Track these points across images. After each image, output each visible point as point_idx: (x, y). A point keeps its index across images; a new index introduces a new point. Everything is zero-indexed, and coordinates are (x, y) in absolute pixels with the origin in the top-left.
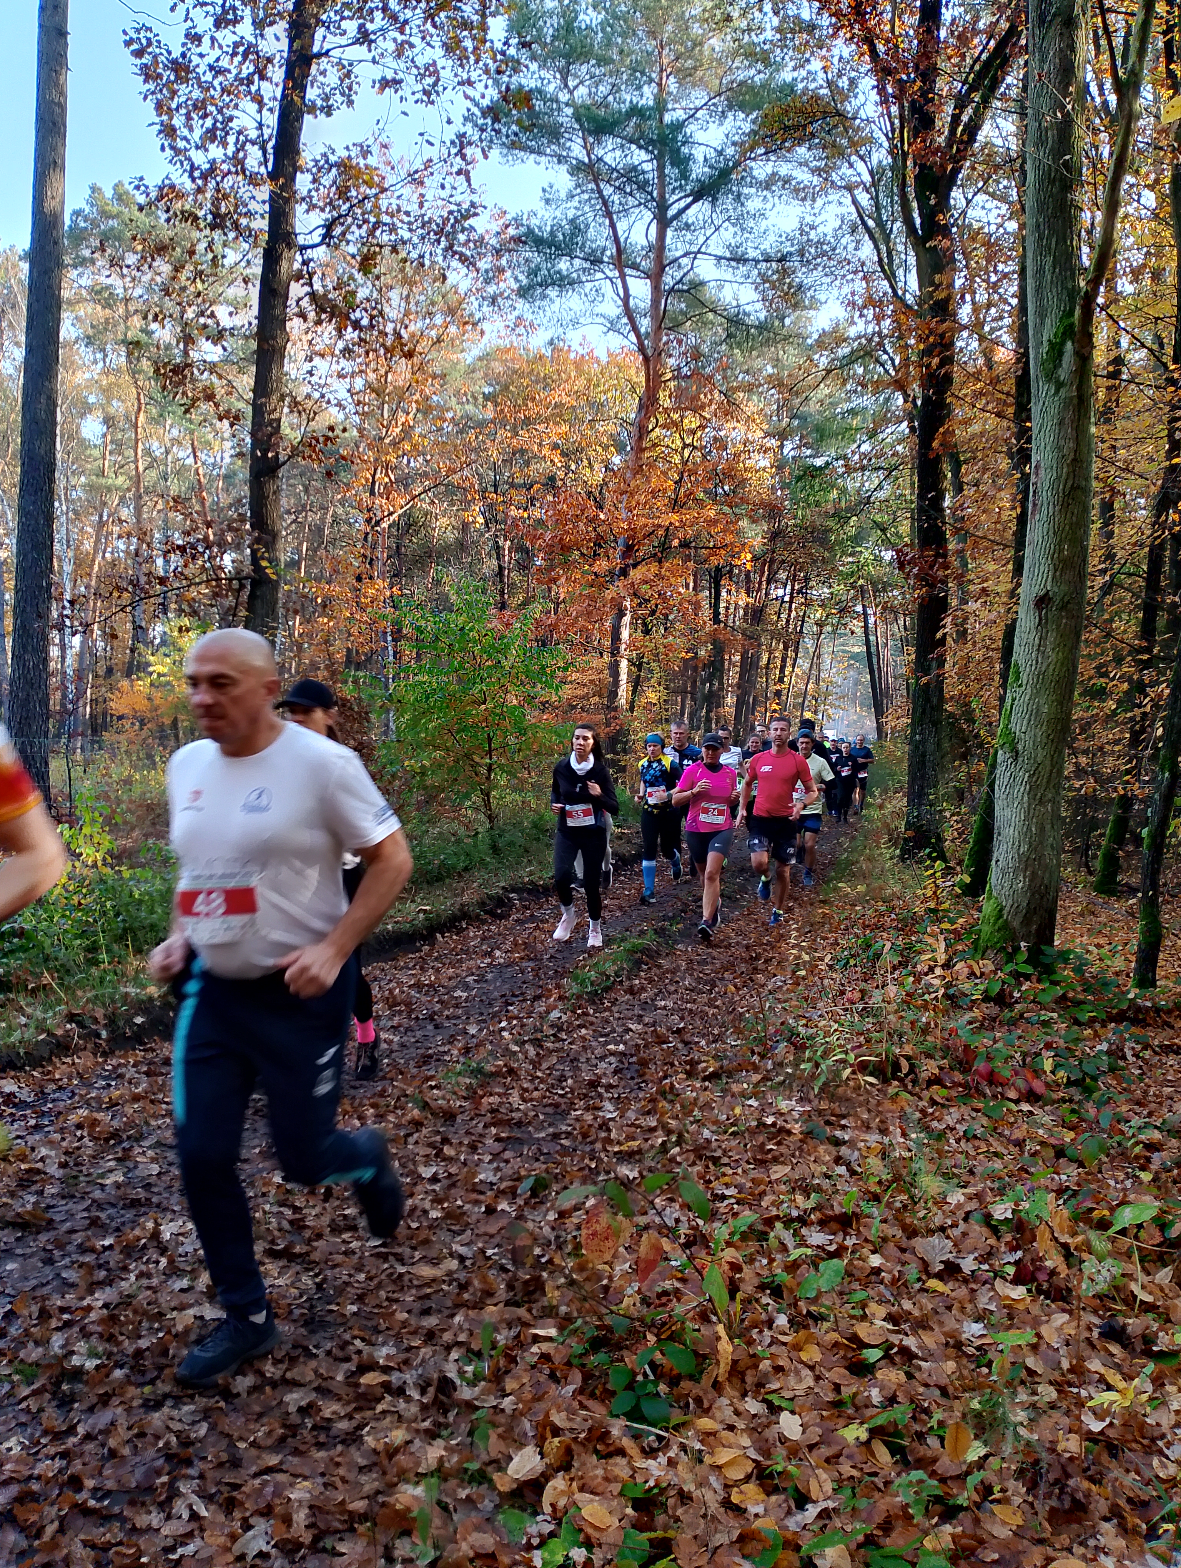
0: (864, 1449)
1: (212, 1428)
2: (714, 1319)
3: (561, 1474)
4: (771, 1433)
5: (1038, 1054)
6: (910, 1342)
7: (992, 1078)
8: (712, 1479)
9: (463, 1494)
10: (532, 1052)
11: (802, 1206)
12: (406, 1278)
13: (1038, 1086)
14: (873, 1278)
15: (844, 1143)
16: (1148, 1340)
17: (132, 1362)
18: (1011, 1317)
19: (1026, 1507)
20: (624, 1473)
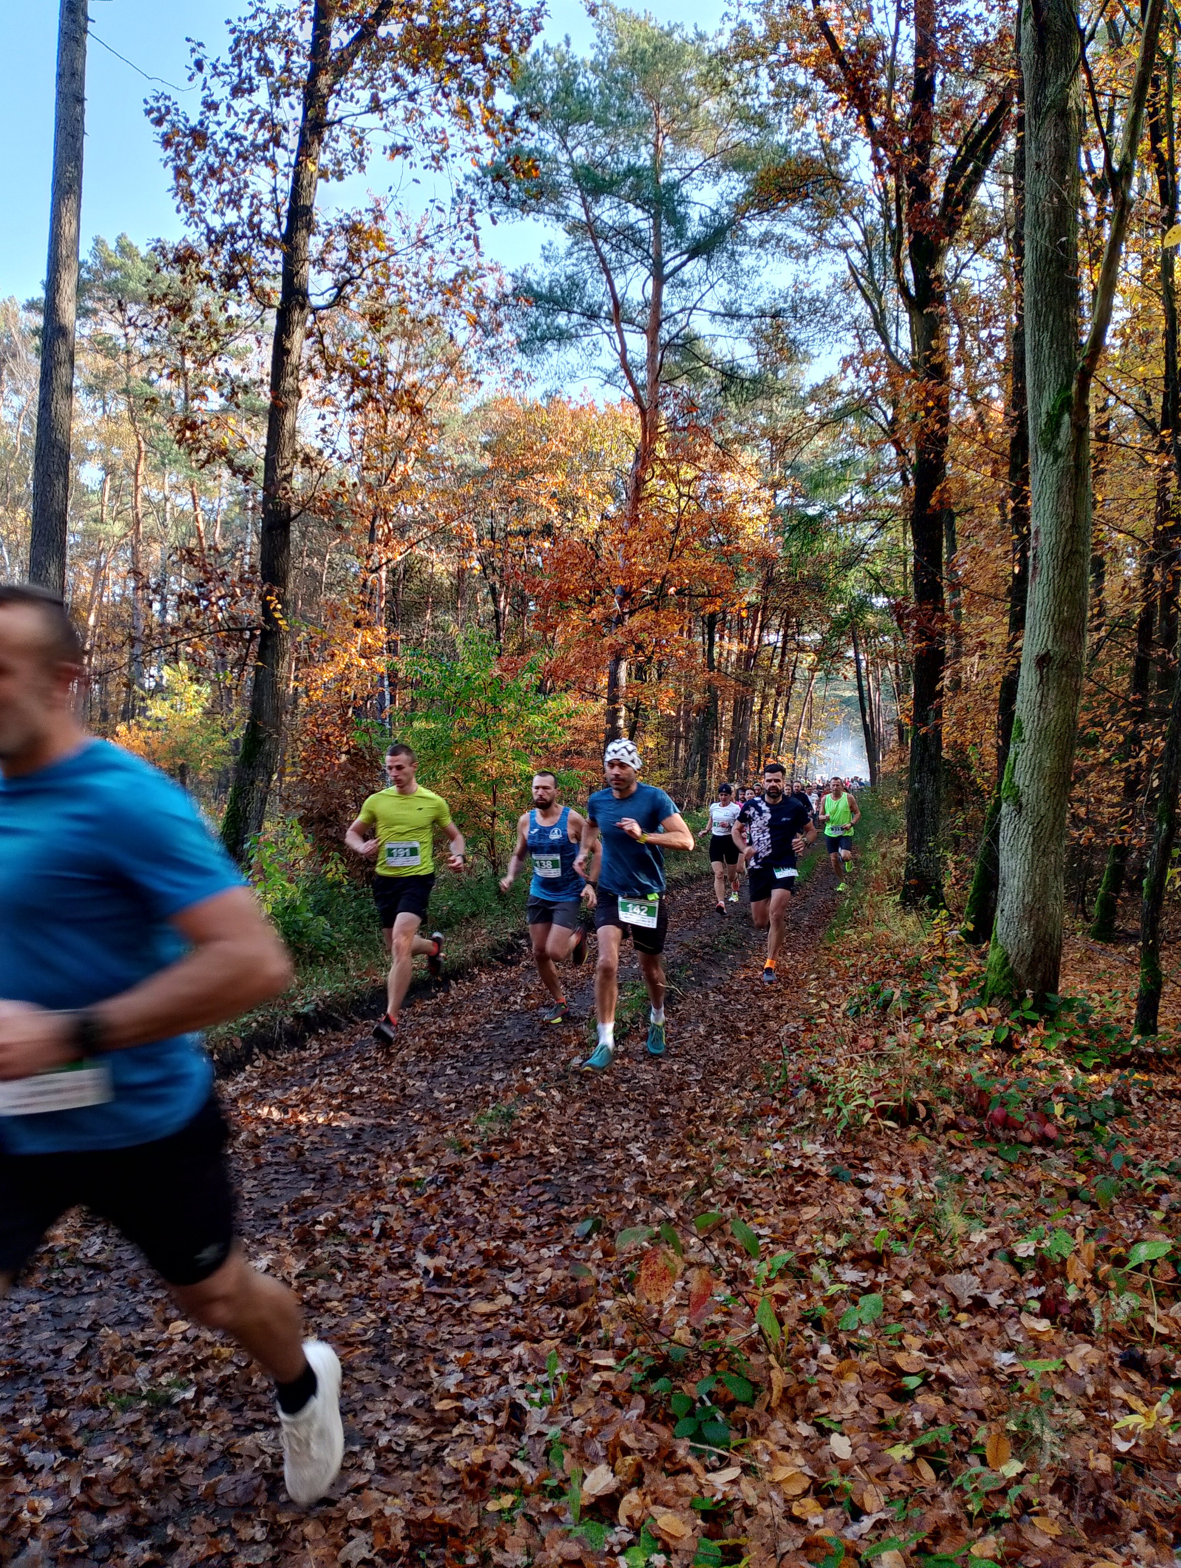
0: (910, 1466)
2: (762, 1348)
3: (634, 1489)
4: (823, 1453)
5: (1048, 1099)
6: (946, 1370)
7: (1007, 1123)
8: (773, 1494)
9: (546, 1507)
10: (558, 1097)
11: (834, 1245)
12: (465, 1313)
13: (1050, 1130)
14: (906, 1312)
15: (869, 1185)
16: (1166, 1369)
17: (219, 1391)
18: (1038, 1347)
19: (1062, 1519)
20: (693, 1488)
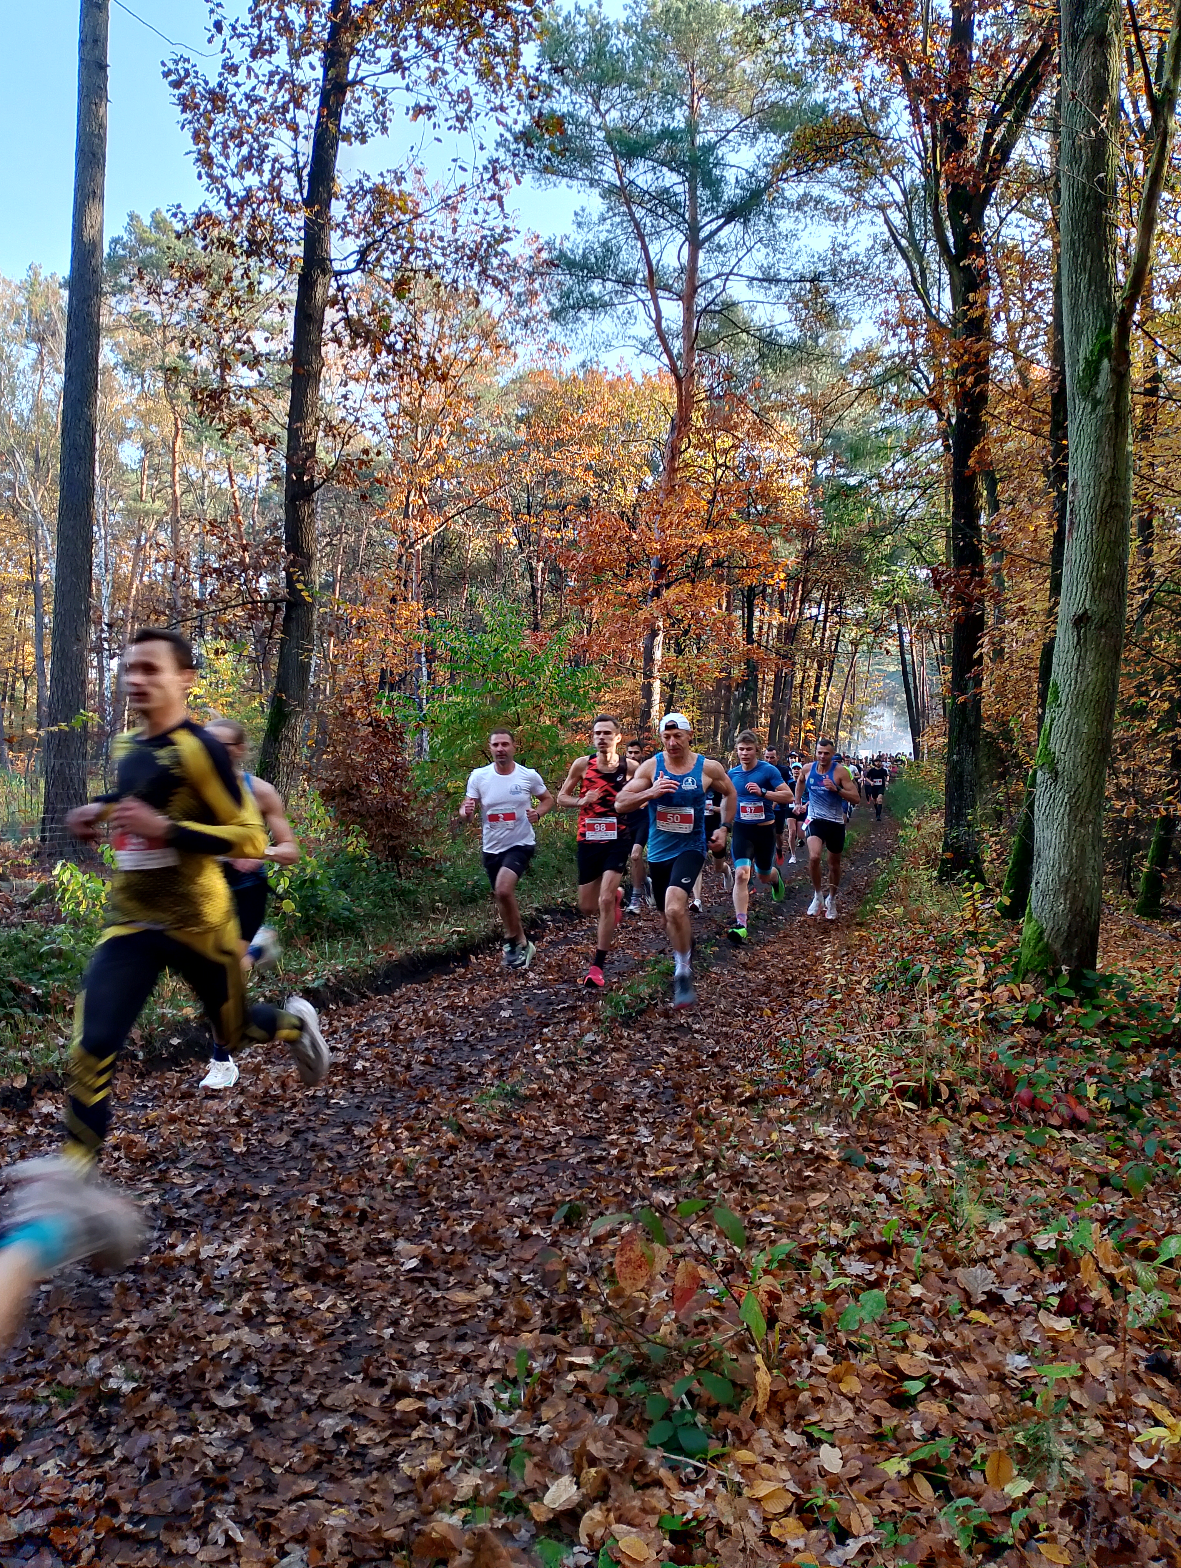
0: (905, 1483)
1: (248, 1453)
2: (752, 1348)
3: (597, 1504)
5: (1081, 1080)
6: (953, 1374)
7: (1034, 1104)
8: (751, 1512)
9: (499, 1523)
10: (566, 1076)
11: (841, 1235)
12: (441, 1303)
13: (1081, 1112)
14: (914, 1308)
15: (884, 1170)
17: (169, 1386)
18: (1055, 1349)
19: (1073, 1546)
20: (662, 1505)
